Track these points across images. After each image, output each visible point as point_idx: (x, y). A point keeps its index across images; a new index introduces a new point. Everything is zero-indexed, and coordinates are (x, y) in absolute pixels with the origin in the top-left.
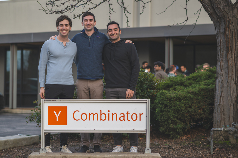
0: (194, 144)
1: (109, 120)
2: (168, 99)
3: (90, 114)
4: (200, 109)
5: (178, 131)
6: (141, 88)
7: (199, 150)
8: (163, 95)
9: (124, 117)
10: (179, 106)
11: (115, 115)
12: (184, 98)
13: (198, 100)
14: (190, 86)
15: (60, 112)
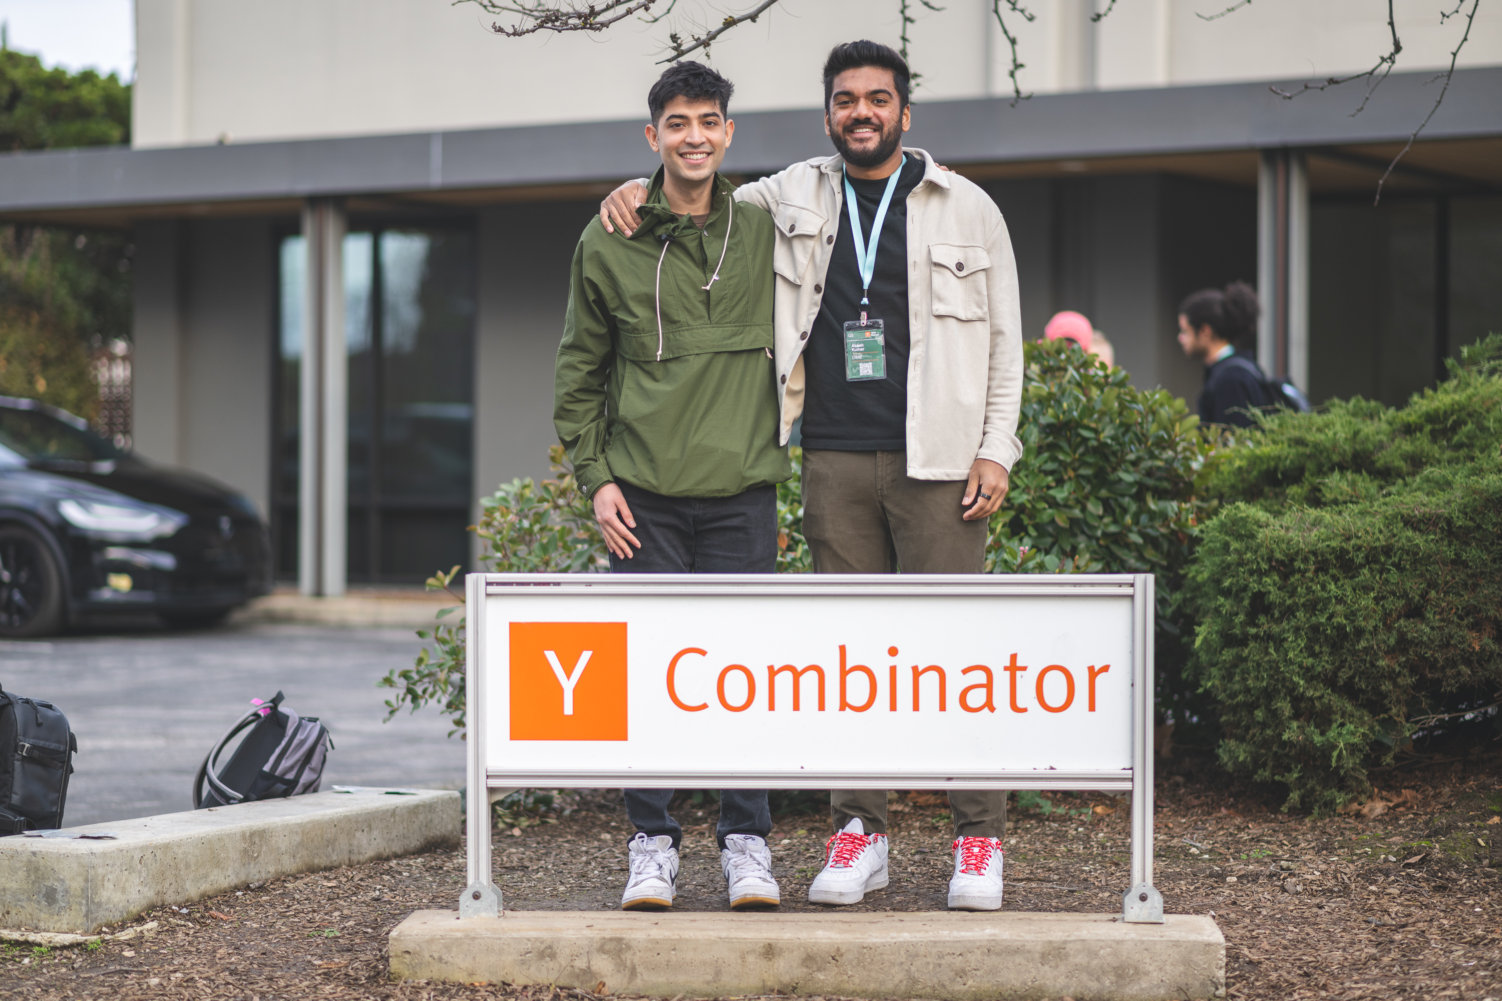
0: (1437, 853)
1: (893, 707)
2: (1270, 559)
3: (772, 673)
4: (1476, 626)
5: (1338, 768)
6: (1104, 493)
7: (1470, 893)
8: (1239, 537)
9: (989, 687)
10: (1339, 608)
11: (934, 676)
12: (1372, 557)
13: (1467, 566)
14: (1413, 474)
15: (586, 656)
